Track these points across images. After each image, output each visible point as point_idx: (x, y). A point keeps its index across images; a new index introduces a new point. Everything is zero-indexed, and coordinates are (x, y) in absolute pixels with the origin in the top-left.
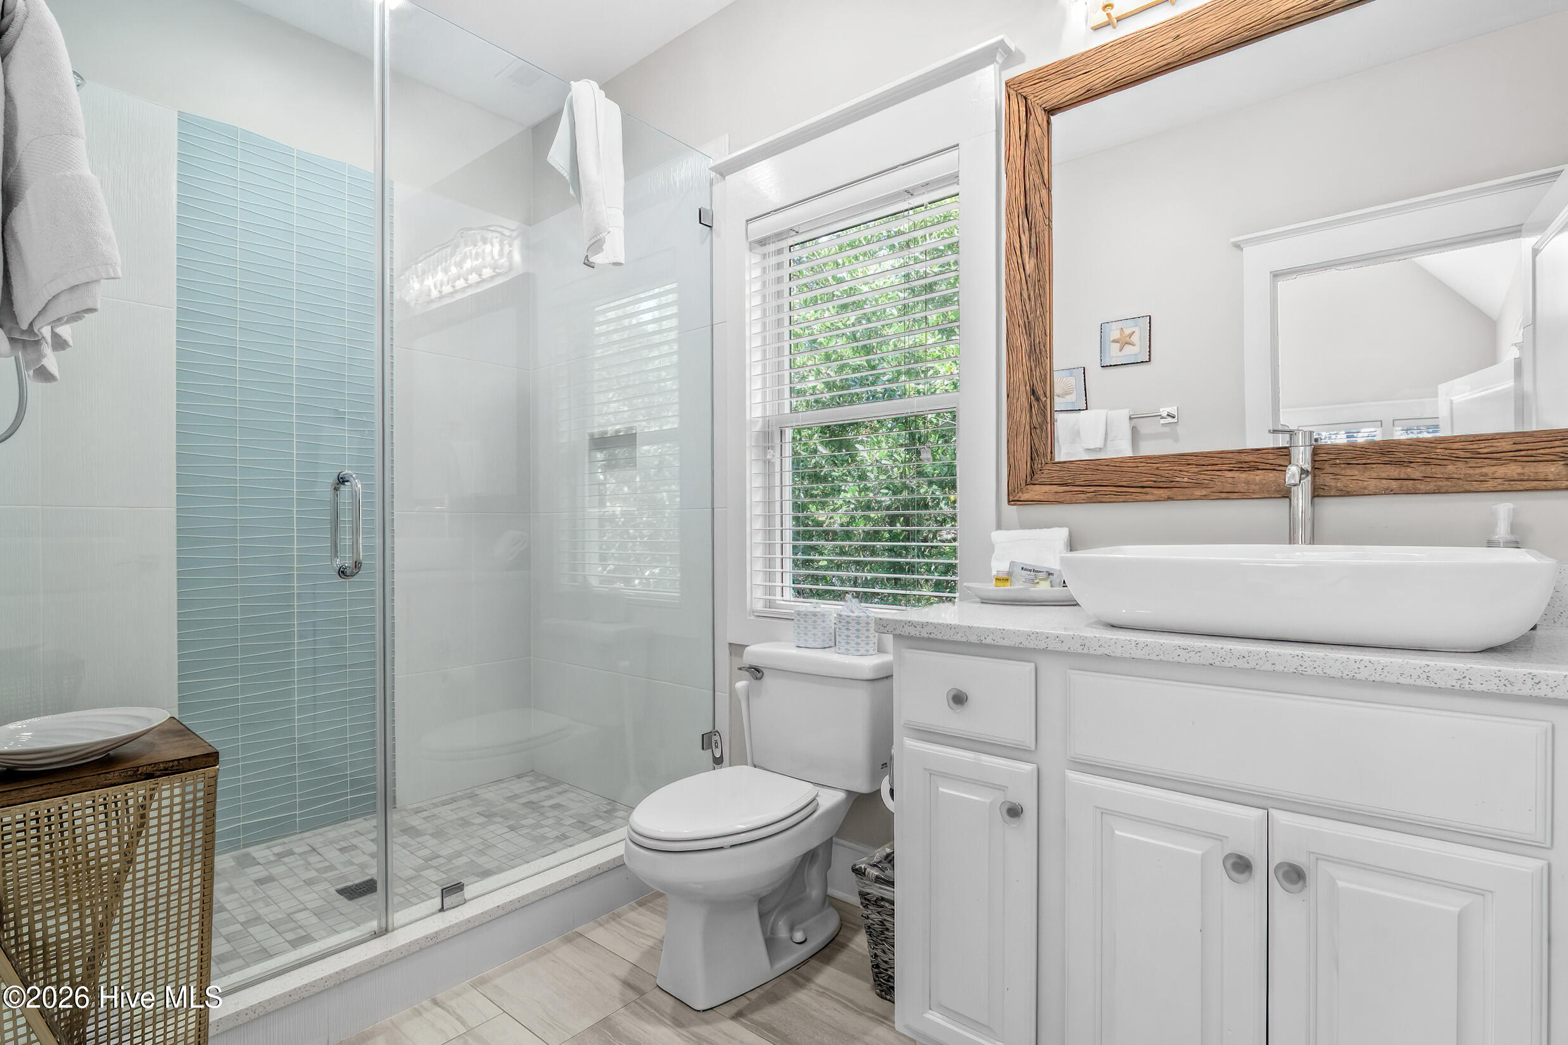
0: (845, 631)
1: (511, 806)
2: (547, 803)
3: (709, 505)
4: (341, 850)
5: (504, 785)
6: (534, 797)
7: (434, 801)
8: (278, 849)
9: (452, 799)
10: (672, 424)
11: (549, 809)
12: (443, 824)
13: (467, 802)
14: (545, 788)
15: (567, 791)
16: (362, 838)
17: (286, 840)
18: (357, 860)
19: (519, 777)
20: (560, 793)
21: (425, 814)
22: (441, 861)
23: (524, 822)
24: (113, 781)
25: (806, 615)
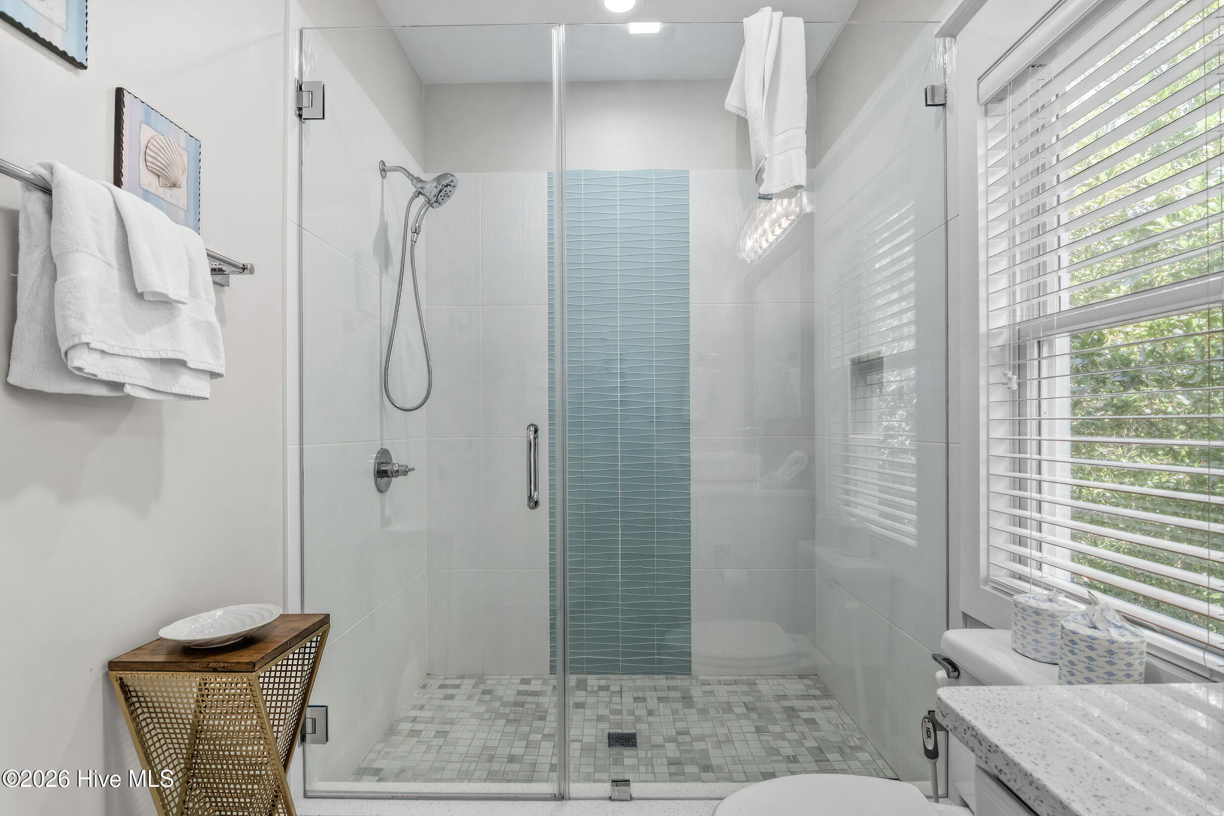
0: (1069, 654)
1: (774, 705)
2: (804, 715)
3: (944, 440)
4: (635, 699)
5: (782, 681)
6: (798, 704)
7: (721, 678)
8: (603, 683)
9: (735, 681)
10: (909, 345)
11: (802, 722)
12: (713, 703)
13: (745, 688)
14: (815, 697)
15: (831, 708)
16: (654, 694)
17: (611, 677)
18: (637, 713)
19: (801, 677)
20: (823, 708)
21: (708, 688)
22: (687, 738)
23: (772, 728)
24: (196, 669)
25: (1024, 609)
